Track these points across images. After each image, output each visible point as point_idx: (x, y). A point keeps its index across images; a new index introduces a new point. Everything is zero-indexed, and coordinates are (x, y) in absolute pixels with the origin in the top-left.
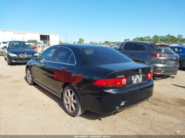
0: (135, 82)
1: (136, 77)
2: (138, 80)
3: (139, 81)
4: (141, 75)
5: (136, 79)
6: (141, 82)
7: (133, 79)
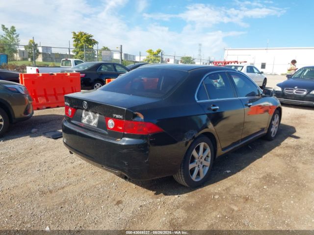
0: (85, 121)
1: (88, 114)
2: (89, 121)
3: (92, 124)
4: (98, 115)
5: (87, 118)
6: (94, 126)
7: (83, 115)
